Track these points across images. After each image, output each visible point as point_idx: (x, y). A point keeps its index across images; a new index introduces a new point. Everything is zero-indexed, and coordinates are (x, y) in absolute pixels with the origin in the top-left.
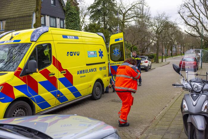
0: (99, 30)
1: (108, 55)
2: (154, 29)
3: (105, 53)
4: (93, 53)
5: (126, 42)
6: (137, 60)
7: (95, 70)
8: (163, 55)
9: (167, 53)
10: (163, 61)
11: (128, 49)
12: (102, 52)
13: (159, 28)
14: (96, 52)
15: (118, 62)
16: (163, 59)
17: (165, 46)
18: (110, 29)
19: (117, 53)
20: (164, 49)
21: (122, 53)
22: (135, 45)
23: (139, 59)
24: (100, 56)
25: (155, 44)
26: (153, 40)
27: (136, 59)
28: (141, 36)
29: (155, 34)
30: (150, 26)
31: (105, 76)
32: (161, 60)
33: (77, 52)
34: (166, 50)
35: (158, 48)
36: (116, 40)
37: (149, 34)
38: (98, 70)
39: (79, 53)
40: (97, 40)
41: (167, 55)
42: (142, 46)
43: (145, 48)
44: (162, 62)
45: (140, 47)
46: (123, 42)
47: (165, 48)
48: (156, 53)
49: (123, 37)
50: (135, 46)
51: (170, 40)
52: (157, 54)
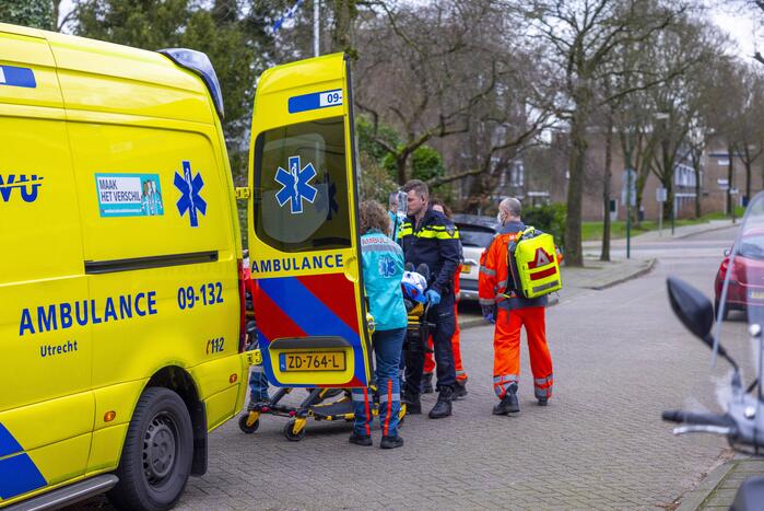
0: (182, 30)
1: (242, 205)
2: (554, 39)
3: (220, 191)
4: (135, 185)
5: (365, 119)
6: (435, 239)
7: (143, 305)
8: (614, 216)
9: (639, 200)
10: (613, 253)
11: (374, 167)
12: (198, 182)
13: (586, 29)
14: (155, 178)
15: (310, 255)
16: (612, 243)
17: (627, 156)
18: (254, 26)
19: (303, 190)
20: (620, 175)
21: (332, 190)
22: (423, 141)
23: (444, 236)
24: (182, 212)
25: (557, 135)
26: (547, 107)
27: (427, 234)
28: (465, 79)
29: (564, 72)
30: (529, 15)
31: (216, 346)
32: (600, 243)
33: (23, 178)
34: (630, 178)
35: (578, 167)
36: (297, 104)
37: (518, 71)
38: (167, 306)
39: (35, 188)
40: (164, 97)
41: (641, 216)
42: (476, 150)
43: (495, 159)
44: (605, 257)
45: (456, 155)
46: (342, 117)
47: (628, 166)
48: (563, 201)
49: (343, 85)
50: (425, 147)
51: (661, 116)
52: (574, 208)
